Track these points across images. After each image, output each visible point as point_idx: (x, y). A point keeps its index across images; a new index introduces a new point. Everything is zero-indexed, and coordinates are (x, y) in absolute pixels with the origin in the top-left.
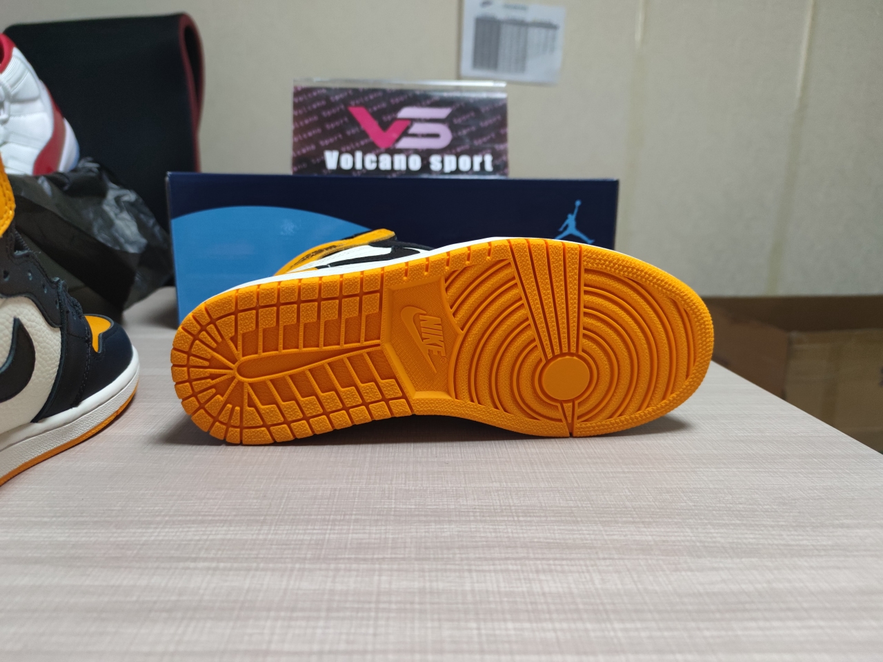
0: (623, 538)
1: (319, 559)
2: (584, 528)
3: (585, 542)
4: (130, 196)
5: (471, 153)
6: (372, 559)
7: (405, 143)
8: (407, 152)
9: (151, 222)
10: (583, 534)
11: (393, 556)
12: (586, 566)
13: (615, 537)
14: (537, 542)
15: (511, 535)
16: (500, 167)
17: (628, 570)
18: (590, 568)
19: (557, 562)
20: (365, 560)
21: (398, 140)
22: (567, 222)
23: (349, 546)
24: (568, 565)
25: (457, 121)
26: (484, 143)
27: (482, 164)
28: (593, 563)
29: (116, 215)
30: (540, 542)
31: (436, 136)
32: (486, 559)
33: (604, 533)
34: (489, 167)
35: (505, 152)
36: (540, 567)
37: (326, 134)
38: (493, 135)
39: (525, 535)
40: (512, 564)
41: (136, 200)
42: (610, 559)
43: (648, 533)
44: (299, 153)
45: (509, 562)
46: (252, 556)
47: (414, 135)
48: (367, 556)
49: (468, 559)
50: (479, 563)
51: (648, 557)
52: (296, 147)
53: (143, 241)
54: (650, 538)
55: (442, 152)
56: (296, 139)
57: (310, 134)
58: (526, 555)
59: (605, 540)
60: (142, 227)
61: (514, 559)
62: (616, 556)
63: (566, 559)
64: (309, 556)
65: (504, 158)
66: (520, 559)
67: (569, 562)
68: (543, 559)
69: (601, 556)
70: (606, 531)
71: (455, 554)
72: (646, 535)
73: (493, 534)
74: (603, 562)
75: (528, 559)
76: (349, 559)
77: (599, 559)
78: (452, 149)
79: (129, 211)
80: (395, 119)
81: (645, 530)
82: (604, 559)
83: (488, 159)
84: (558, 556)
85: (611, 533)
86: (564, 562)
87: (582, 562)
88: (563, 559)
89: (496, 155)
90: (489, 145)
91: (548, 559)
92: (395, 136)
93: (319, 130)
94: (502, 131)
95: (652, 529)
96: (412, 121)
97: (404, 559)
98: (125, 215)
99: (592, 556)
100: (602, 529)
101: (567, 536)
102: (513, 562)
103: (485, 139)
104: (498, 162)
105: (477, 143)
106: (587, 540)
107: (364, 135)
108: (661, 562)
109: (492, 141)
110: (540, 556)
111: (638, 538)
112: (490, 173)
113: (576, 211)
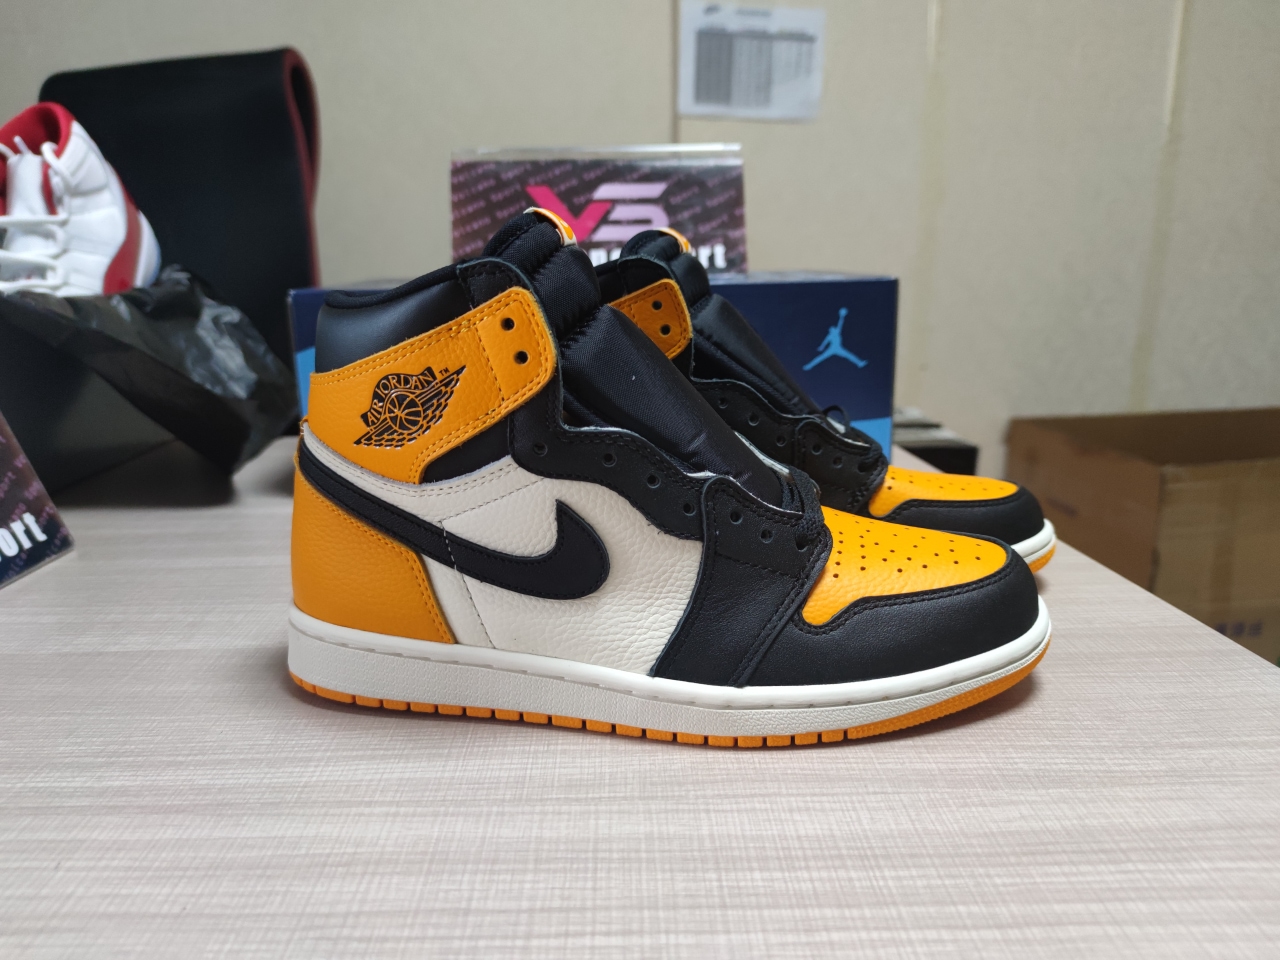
0: (899, 766)
1: (520, 800)
2: (850, 756)
3: (852, 772)
4: (232, 315)
5: (696, 243)
6: (586, 799)
7: (605, 233)
9: (261, 349)
10: (850, 763)
11: (612, 795)
12: (852, 802)
13: (890, 766)
14: (792, 774)
15: (758, 766)
16: (735, 262)
17: (905, 807)
18: (857, 805)
19: (815, 799)
20: (577, 800)
21: (595, 230)
22: (830, 338)
23: (556, 784)
24: (829, 802)
25: (675, 200)
26: (713, 229)
27: (711, 258)
28: (860, 798)
29: (215, 342)
30: (795, 774)
31: (646, 222)
32: (727, 796)
33: (875, 761)
34: (720, 262)
35: (741, 241)
36: (794, 804)
38: (725, 218)
39: (776, 766)
40: (759, 802)
41: (241, 321)
42: (882, 793)
43: (931, 760)
44: (461, 252)
45: (755, 799)
46: (438, 798)
47: (617, 222)
48: (580, 796)
49: (704, 797)
50: (719, 801)
51: (930, 790)
52: (457, 244)
53: (252, 376)
54: (934, 766)
56: (457, 234)
57: (476, 226)
58: (776, 790)
59: (876, 769)
60: (250, 357)
61: (761, 795)
62: (890, 790)
63: (827, 795)
64: (508, 797)
65: (741, 249)
66: (769, 795)
67: (830, 798)
68: (798, 795)
69: (871, 790)
70: (878, 758)
71: (689, 791)
72: (930, 763)
73: (736, 765)
74: (873, 798)
75: (780, 795)
76: (558, 799)
77: (868, 793)
79: (232, 336)
80: (590, 201)
81: (928, 755)
82: (875, 793)
83: (719, 251)
84: (817, 790)
85: (885, 761)
86: (824, 798)
87: (847, 798)
88: (823, 795)
89: (731, 246)
90: (719, 232)
91: (804, 795)
92: (591, 224)
93: (487, 221)
94: (737, 212)
95: (937, 755)
96: (614, 202)
97: (625, 798)
98: (227, 341)
99: (860, 790)
100: (873, 755)
101: (829, 766)
102: (761, 799)
103: (714, 224)
104: (733, 255)
105: (704, 229)
106: (854, 770)
108: (946, 796)
109: (724, 226)
110: (795, 791)
111: (918, 766)
112: (722, 271)
113: (841, 323)
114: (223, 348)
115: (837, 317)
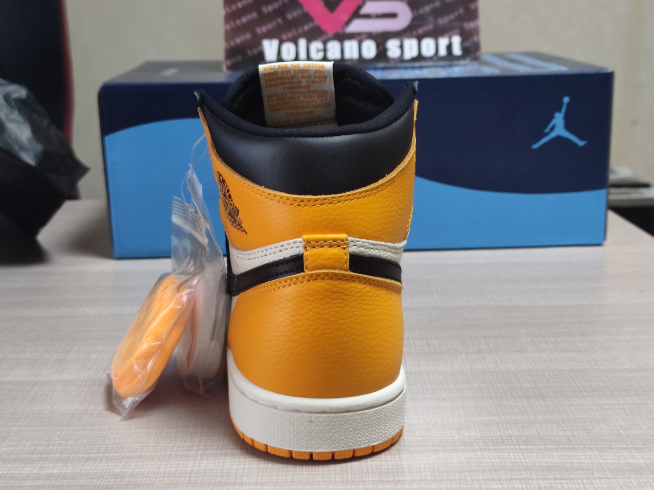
0: (617, 461)
1: (348, 481)
2: (580, 454)
3: (582, 465)
4: (21, 93)
5: (436, 34)
6: (394, 481)
7: (357, 26)
8: (359, 37)
10: (580, 459)
11: (412, 478)
12: (583, 484)
13: (610, 461)
14: (539, 466)
15: (514, 461)
16: (471, 51)
17: (621, 487)
18: (587, 486)
19: (557, 481)
20: (388, 481)
21: (348, 23)
22: (555, 122)
23: (370, 471)
24: (567, 484)
26: (451, 21)
27: (449, 47)
28: (589, 481)
29: (7, 116)
30: (541, 466)
31: (393, 16)
32: (494, 480)
33: (599, 457)
34: (457, 50)
35: (476, 31)
36: (542, 485)
37: (263, 19)
38: (461, 11)
39: (527, 461)
40: (517, 483)
41: (28, 97)
42: (605, 478)
43: (640, 457)
44: (232, 43)
45: (515, 482)
46: (289, 480)
47: (367, 16)
48: (389, 479)
49: (478, 480)
50: (489, 483)
51: (639, 476)
52: (229, 36)
53: (39, 147)
54: (642, 461)
55: (400, 35)
56: (228, 27)
57: (244, 20)
58: (529, 476)
59: (600, 463)
60: (36, 130)
61: (518, 479)
62: (610, 476)
63: (566, 479)
64: (338, 479)
65: (475, 38)
66: (524, 479)
67: (568, 481)
68: (545, 479)
69: (597, 476)
70: (601, 456)
71: (465, 476)
72: (639, 459)
73: (498, 460)
74: (598, 481)
75: (532, 479)
76: (374, 481)
77: (595, 478)
78: (412, 30)
79: (21, 111)
81: (637, 454)
82: (600, 478)
83: (456, 40)
84: (558, 476)
85: (606, 458)
86: (564, 481)
87: (579, 481)
88: (563, 479)
89: (466, 36)
90: (457, 24)
91: (549, 479)
92: (345, 18)
93: (254, 15)
94: (472, 6)
95: (644, 454)
97: (422, 481)
98: (16, 115)
99: (589, 477)
100: (597, 454)
101: (565, 461)
102: (518, 482)
103: (452, 17)
104: (467, 44)
105: (443, 21)
106: (584, 463)
107: (307, 18)
108: (651, 480)
109: (460, 19)
110: (542, 477)
111: (630, 461)
112: (458, 58)
113: (564, 109)
114: (13, 121)
115: (561, 104)
